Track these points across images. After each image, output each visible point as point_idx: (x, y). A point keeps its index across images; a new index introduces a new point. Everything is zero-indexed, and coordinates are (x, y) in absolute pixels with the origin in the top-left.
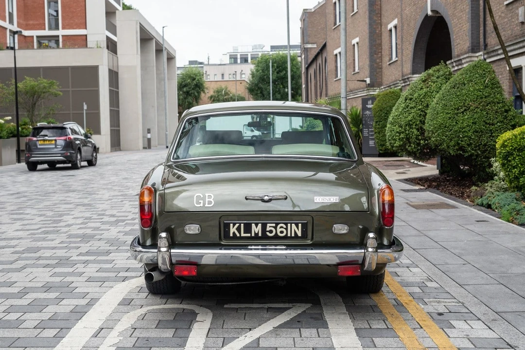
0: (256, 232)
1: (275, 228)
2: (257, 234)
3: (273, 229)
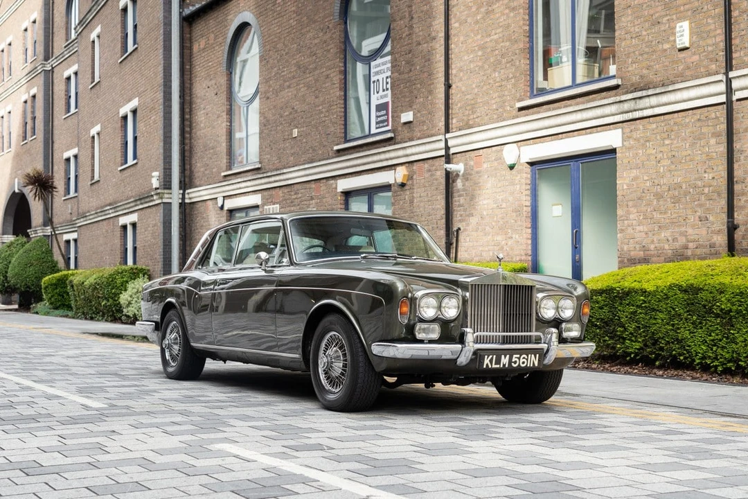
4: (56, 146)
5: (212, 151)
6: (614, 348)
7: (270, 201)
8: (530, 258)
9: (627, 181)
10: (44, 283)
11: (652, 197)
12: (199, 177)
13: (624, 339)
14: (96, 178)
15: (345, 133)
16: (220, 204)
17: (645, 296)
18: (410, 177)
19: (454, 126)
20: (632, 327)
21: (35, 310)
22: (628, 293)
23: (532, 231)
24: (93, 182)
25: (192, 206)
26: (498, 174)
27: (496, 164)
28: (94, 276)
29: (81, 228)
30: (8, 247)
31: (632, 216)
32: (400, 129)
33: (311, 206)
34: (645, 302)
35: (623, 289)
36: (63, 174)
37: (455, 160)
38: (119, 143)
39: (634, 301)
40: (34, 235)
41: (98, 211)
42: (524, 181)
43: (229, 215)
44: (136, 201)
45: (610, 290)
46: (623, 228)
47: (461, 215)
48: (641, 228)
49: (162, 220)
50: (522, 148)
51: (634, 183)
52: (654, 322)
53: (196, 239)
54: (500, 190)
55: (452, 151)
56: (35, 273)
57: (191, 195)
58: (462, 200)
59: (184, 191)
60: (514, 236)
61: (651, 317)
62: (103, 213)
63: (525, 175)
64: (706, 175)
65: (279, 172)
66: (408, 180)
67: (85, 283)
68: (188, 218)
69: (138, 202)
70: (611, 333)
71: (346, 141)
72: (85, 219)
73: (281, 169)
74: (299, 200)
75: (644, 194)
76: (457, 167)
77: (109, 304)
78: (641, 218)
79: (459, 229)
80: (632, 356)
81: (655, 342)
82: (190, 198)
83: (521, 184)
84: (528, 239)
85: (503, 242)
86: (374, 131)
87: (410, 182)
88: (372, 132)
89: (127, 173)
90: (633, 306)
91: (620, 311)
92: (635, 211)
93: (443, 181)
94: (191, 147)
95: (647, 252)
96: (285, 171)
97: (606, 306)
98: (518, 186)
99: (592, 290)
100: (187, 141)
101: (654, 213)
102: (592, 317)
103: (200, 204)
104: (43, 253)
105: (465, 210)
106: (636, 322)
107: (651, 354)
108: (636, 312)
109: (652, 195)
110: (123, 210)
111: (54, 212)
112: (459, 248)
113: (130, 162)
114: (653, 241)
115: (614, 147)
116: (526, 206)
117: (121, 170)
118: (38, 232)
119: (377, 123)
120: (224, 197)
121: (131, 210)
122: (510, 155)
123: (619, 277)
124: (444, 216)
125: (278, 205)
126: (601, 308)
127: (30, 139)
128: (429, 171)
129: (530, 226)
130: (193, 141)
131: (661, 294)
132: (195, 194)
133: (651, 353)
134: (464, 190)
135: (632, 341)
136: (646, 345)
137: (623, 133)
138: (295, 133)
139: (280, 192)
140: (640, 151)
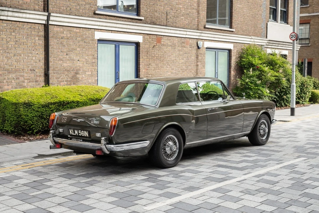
64: (34, 52)
101: (6, 66)
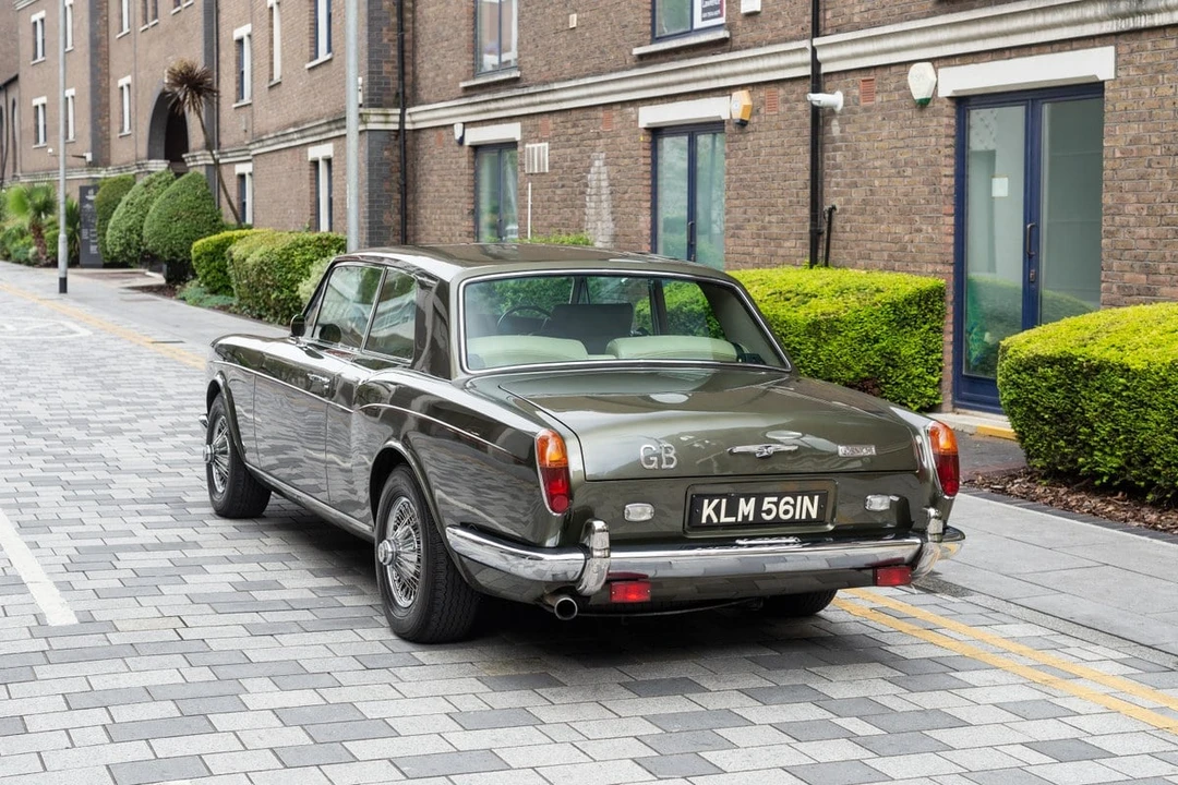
0: (746, 514)
1: (777, 504)
2: (745, 517)
3: (773, 507)
4: (223, 17)
5: (446, 44)
6: (1074, 461)
7: (533, 135)
8: (951, 269)
9: (1122, 143)
10: (195, 251)
11: (1166, 177)
12: (426, 87)
13: (1093, 448)
14: (277, 78)
15: (653, 25)
16: (458, 135)
17: (1127, 378)
18: (755, 111)
19: (828, 23)
20: (1104, 429)
21: (182, 295)
22: (1098, 369)
23: (957, 220)
24: (272, 83)
25: (416, 135)
26: (900, 115)
27: (896, 96)
28: (262, 250)
29: (257, 158)
30: (146, 186)
31: (1129, 209)
32: (739, 23)
33: (598, 149)
34: (1127, 388)
35: (1089, 361)
36: (233, 65)
37: (828, 85)
38: (307, 22)
39: (1107, 383)
40: (192, 164)
41: (279, 133)
42: (942, 130)
43: (472, 154)
44: (329, 123)
45: (1066, 359)
46: (1113, 229)
47: (838, 185)
48: (1143, 232)
49: (366, 159)
50: (940, 70)
51: (1134, 148)
52: (1143, 425)
53: (422, 191)
54: (901, 144)
55: (825, 69)
56: (186, 231)
57: (415, 118)
58: (839, 156)
59: (403, 110)
60: (924, 227)
61: (1137, 416)
62: (285, 138)
63: (945, 120)
65: (546, 88)
66: (751, 115)
67: (248, 260)
68: (410, 155)
69: (333, 126)
70: (1069, 435)
71: (656, 39)
72: (261, 144)
73: (552, 82)
74: (579, 137)
75: (1150, 170)
76: (833, 99)
77: (282, 297)
78: (1145, 213)
79: (834, 208)
80: (1105, 479)
81: (1146, 460)
82: (413, 123)
83: (938, 136)
84: (950, 234)
85: (907, 238)
86: (698, 24)
87: (755, 119)
88: (695, 27)
89: (319, 74)
90: (1107, 392)
91: (1084, 398)
92: (1134, 199)
93: (808, 120)
94: (415, 36)
95: (1151, 277)
96: (556, 86)
97: (1061, 386)
98: (933, 140)
99: (1037, 355)
100: (408, 25)
101: (1168, 206)
102: (1037, 404)
103: (429, 133)
104: (198, 198)
105: (844, 176)
106: (1112, 421)
107: (1141, 480)
108: (1112, 403)
109: (1165, 171)
110: (312, 135)
111: (221, 127)
112: (832, 242)
113: (323, 56)
114: (1163, 258)
115: (1101, 79)
116: (945, 176)
117: (309, 69)
118: (198, 158)
119: (705, 10)
120: (464, 123)
121: (324, 137)
122: (921, 81)
123: (1087, 334)
124: (809, 184)
125: (546, 144)
126: (1052, 389)
127: (185, 5)
128: (786, 101)
129: (953, 212)
130: (417, 25)
131: (1155, 377)
132: (420, 116)
133: (1140, 478)
134: (843, 139)
135: (1105, 453)
136: (1129, 463)
137: (1117, 55)
138: (573, 20)
139: (550, 122)
140: (1147, 90)
